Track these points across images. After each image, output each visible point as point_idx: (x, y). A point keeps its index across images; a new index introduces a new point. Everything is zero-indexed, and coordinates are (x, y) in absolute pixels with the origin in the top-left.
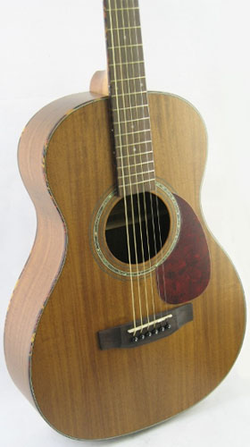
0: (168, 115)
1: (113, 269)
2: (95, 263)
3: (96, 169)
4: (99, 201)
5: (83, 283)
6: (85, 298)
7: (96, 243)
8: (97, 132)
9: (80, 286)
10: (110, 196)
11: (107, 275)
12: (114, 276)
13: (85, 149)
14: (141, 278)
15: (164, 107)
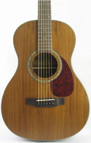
0: (60, 29)
1: (34, 77)
2: (27, 74)
3: (31, 42)
4: (31, 53)
5: (22, 80)
6: (23, 85)
7: (28, 67)
8: (32, 30)
9: (21, 80)
10: (35, 52)
11: (31, 79)
12: (34, 80)
13: (28, 35)
14: (45, 83)
15: (58, 26)
